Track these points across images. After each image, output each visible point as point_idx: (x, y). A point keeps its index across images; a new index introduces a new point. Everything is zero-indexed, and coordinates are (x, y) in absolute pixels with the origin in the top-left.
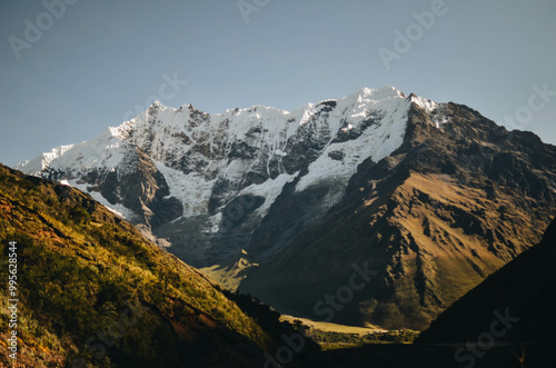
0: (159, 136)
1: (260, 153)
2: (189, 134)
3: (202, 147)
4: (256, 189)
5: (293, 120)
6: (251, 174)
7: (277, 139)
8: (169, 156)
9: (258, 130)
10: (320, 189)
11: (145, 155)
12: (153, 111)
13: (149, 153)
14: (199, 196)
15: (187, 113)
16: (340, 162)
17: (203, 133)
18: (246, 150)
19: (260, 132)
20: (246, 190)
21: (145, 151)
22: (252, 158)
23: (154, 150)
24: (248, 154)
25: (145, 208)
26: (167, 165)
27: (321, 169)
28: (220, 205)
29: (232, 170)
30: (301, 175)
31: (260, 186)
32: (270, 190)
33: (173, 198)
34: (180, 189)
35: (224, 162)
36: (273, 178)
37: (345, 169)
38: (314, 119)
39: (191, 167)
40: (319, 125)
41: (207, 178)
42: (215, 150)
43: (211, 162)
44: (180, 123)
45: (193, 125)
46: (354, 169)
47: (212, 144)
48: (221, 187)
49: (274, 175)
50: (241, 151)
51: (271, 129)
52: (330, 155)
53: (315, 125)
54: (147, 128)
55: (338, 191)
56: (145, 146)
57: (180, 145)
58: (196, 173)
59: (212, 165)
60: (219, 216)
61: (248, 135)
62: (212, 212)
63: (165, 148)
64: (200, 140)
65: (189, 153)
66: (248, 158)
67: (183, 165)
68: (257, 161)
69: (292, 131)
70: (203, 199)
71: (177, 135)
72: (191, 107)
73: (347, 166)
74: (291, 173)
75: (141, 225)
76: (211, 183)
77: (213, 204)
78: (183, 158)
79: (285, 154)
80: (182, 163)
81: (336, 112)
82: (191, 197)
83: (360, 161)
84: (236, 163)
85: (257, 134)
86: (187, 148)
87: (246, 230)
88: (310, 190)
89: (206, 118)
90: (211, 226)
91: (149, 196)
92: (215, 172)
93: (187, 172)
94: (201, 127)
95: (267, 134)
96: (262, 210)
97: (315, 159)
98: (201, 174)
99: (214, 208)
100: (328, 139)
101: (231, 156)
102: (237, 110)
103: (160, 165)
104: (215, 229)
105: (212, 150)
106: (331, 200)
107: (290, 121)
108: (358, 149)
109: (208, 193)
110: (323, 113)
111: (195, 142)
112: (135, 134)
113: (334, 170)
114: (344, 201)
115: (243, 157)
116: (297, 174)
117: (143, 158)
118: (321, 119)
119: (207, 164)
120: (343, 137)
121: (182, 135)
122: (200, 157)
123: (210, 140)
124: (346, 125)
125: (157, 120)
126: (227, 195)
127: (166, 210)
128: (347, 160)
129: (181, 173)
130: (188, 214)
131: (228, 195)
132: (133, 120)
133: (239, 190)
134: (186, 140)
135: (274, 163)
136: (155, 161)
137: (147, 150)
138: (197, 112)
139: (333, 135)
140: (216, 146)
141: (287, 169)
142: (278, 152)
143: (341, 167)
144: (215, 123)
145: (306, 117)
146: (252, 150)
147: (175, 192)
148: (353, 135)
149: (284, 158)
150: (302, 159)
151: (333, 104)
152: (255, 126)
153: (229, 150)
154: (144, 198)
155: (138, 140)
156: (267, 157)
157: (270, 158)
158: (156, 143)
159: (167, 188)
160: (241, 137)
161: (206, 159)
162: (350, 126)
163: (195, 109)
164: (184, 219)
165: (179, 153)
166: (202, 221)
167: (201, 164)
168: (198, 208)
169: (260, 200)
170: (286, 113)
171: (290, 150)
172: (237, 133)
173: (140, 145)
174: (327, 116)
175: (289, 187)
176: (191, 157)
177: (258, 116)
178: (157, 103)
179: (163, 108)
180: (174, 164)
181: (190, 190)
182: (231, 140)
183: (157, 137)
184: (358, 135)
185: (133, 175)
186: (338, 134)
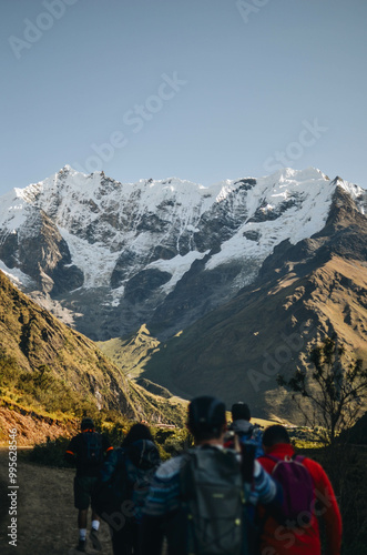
0: (67, 201)
1: (170, 227)
2: (98, 202)
3: (111, 216)
4: (163, 265)
5: (209, 196)
6: (159, 248)
7: (190, 214)
8: (75, 224)
9: (170, 203)
10: (232, 269)
11: (49, 220)
12: (63, 175)
13: (53, 219)
14: (102, 267)
15: (99, 179)
16: (255, 243)
17: (112, 202)
18: (157, 223)
19: (173, 205)
20: (153, 265)
21: (50, 217)
22: (162, 232)
23: (59, 215)
24: (158, 227)
25: (43, 274)
26: (72, 232)
27: (234, 248)
28: (123, 278)
29: (140, 243)
30: (211, 253)
31: (167, 262)
32: (178, 266)
33: (74, 267)
34: (83, 258)
35: (132, 233)
36: (183, 254)
37: (261, 250)
38: (231, 196)
39: (97, 236)
40: (236, 203)
41: (113, 250)
42: (123, 221)
43: (118, 233)
44: (90, 190)
45: (103, 193)
46: (270, 250)
47: (121, 215)
48: (127, 259)
49: (184, 252)
50: (150, 223)
51: (185, 204)
52: (245, 234)
53: (232, 202)
54: (55, 192)
55: (250, 272)
56: (51, 210)
57: (87, 213)
58: (101, 243)
59: (119, 236)
60: (121, 290)
61: (160, 207)
62: (115, 284)
63: (72, 214)
64: (109, 209)
65: (96, 222)
66: (158, 231)
67: (88, 234)
68: (168, 235)
69: (206, 207)
70: (106, 271)
71: (85, 202)
72: (103, 174)
73: (263, 247)
74: (201, 251)
75: (38, 292)
76: (117, 255)
77: (116, 277)
78: (90, 227)
79: (197, 230)
80: (88, 232)
81: (256, 190)
82: (93, 267)
83: (277, 243)
84: (145, 237)
85: (169, 207)
86: (94, 216)
87: (150, 306)
88: (220, 268)
89: (117, 187)
90: (112, 299)
91: (49, 262)
92: (122, 244)
93: (92, 241)
94: (111, 196)
95: (180, 208)
96: (168, 287)
97: (228, 237)
98: (106, 244)
99: (117, 281)
100: (244, 218)
101: (139, 228)
102: (150, 181)
103: (64, 233)
104: (115, 303)
105: (120, 221)
106: (242, 281)
107: (205, 197)
108: (276, 230)
109: (112, 265)
110: (241, 191)
111: (103, 211)
112: (41, 197)
113: (248, 250)
114: (256, 283)
115: (153, 230)
116: (208, 252)
117: (47, 222)
118: (238, 197)
119: (114, 234)
120: (260, 217)
121: (91, 203)
122: (107, 227)
123: (120, 210)
124: (265, 204)
125: (66, 185)
126: (132, 268)
127: (66, 279)
128: (262, 240)
129: (86, 242)
130: (89, 284)
131: (134, 268)
132: (41, 183)
133: (145, 263)
134: (94, 209)
135: (184, 239)
136: (59, 228)
137: (53, 215)
138: (108, 180)
139: (250, 214)
140: (125, 217)
141: (198, 246)
142: (190, 228)
143: (256, 247)
144: (126, 192)
145: (224, 194)
146: (163, 223)
147: (77, 261)
148: (271, 216)
149: (196, 234)
150: (214, 237)
151: (252, 182)
152: (168, 198)
153: (139, 222)
154: (44, 264)
155: (44, 204)
156: (178, 231)
157: (182, 232)
158: (62, 209)
159: (70, 256)
160: (153, 209)
161: (113, 230)
162: (269, 207)
163: (106, 176)
164: (83, 289)
165: (86, 221)
166: (102, 293)
167: (108, 234)
168: (100, 279)
169: (166, 277)
170: (202, 187)
171: (203, 227)
172: (148, 204)
173: (46, 210)
174: (245, 194)
175: (198, 264)
176: (98, 226)
177: (172, 189)
178: (68, 167)
179: (74, 174)
180: (79, 231)
181: (94, 261)
182: (141, 211)
183: (64, 202)
184: (277, 216)
185: (34, 238)
186: (256, 213)
